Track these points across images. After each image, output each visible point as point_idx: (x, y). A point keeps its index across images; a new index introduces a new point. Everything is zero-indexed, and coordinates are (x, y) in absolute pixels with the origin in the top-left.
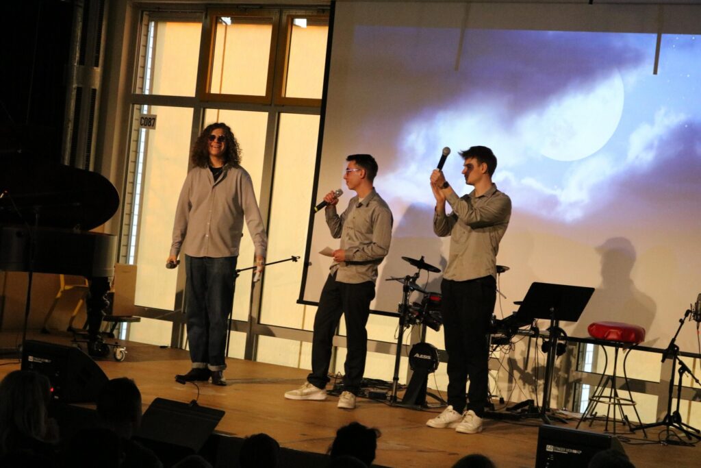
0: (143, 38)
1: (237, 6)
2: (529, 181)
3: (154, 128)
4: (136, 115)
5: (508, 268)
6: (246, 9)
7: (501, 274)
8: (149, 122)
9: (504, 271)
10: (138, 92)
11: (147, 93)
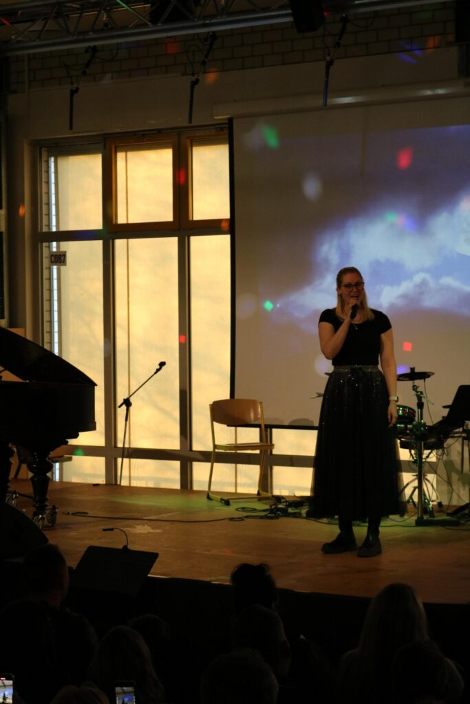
0: (44, 175)
1: (135, 133)
2: (447, 281)
3: (65, 265)
4: (46, 253)
5: (433, 374)
6: (144, 135)
7: (427, 380)
8: (60, 259)
9: (429, 376)
10: (45, 229)
11: (54, 229)
